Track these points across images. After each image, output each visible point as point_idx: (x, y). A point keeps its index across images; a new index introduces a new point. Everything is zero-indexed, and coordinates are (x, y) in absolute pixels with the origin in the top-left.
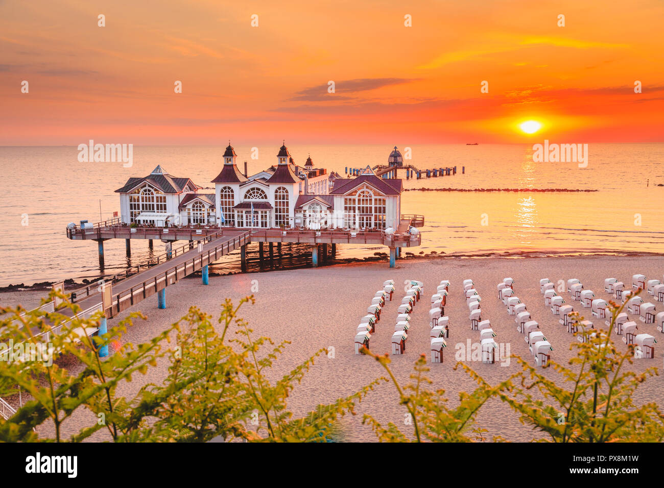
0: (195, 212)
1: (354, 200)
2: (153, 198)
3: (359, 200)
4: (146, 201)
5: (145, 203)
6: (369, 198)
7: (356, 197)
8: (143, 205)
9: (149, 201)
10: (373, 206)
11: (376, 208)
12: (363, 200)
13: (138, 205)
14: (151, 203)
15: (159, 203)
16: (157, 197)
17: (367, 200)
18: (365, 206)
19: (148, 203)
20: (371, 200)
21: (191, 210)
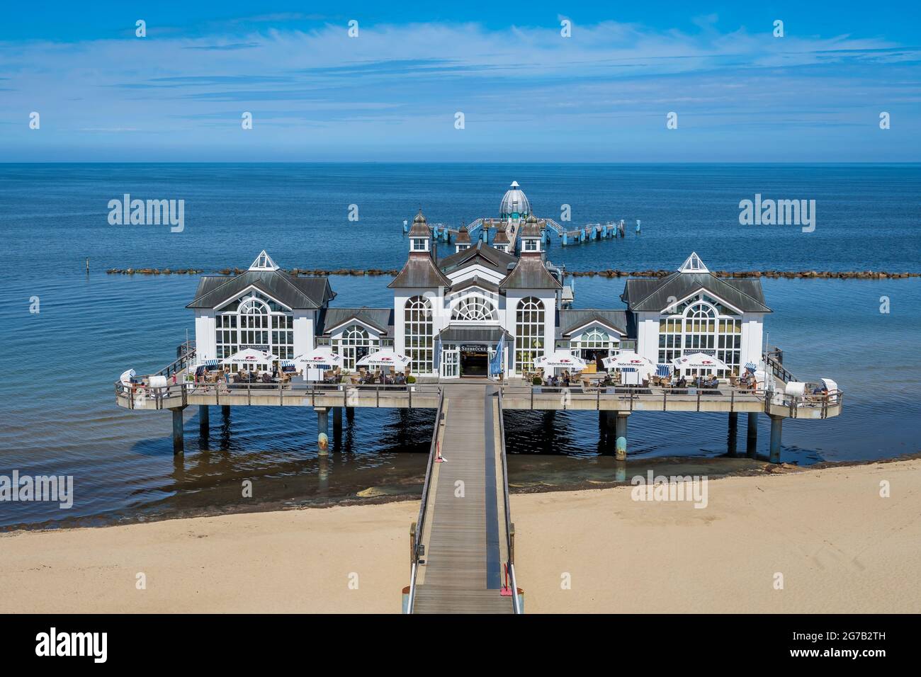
0: (349, 346)
1: (679, 322)
2: (265, 319)
3: (689, 322)
4: (251, 326)
5: (247, 329)
6: (708, 319)
7: (684, 316)
8: (244, 333)
9: (258, 325)
10: (716, 334)
11: (721, 338)
12: (697, 322)
13: (234, 333)
14: (261, 329)
15: (279, 330)
16: (274, 318)
17: (704, 322)
18: (700, 333)
19: (254, 329)
20: (712, 322)
21: (340, 343)
